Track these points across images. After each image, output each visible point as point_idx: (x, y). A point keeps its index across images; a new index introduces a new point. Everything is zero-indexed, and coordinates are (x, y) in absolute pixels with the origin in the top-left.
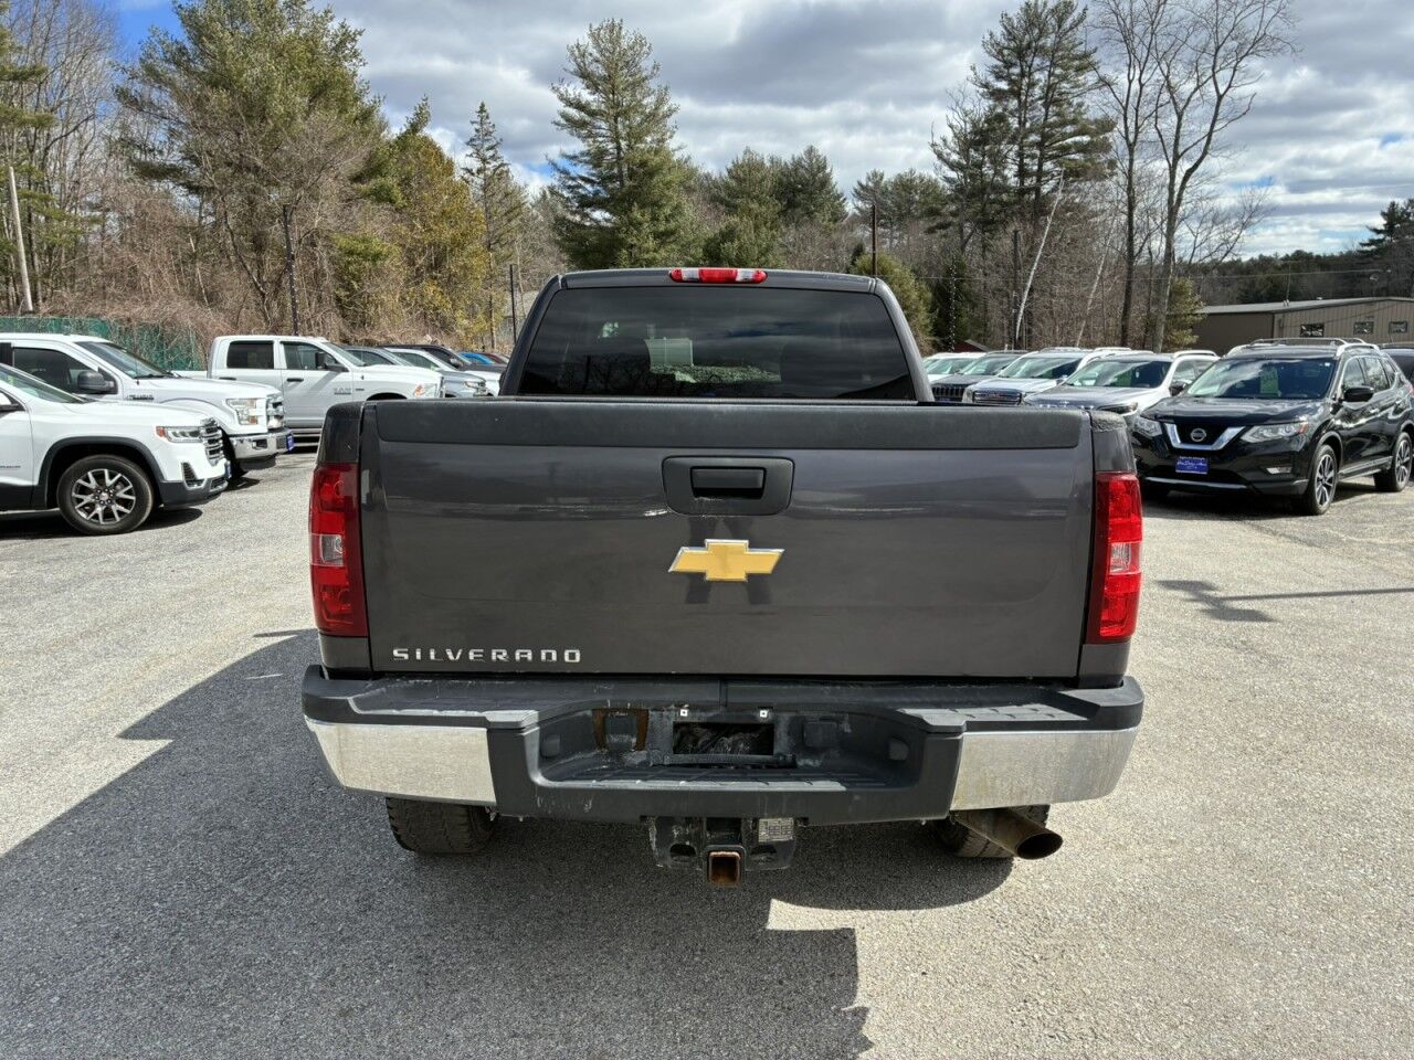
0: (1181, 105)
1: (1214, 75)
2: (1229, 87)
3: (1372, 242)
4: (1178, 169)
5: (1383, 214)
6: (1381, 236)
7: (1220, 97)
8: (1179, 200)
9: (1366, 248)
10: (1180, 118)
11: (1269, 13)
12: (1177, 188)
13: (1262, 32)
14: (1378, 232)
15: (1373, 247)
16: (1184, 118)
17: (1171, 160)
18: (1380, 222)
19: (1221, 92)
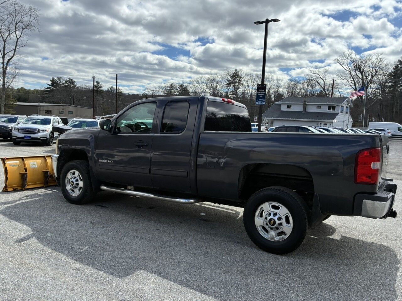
0: (5, 39)
1: (15, 31)
2: (20, 37)
3: (48, 88)
4: (5, 58)
5: (51, 80)
6: (50, 87)
7: (18, 39)
8: (6, 67)
9: (46, 89)
10: (5, 42)
11: (32, 18)
12: (5, 64)
13: (30, 23)
14: (50, 85)
15: (48, 89)
16: (6, 43)
17: (3, 54)
18: (50, 83)
19: (18, 38)
